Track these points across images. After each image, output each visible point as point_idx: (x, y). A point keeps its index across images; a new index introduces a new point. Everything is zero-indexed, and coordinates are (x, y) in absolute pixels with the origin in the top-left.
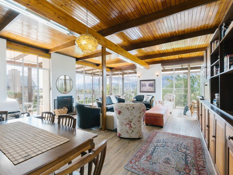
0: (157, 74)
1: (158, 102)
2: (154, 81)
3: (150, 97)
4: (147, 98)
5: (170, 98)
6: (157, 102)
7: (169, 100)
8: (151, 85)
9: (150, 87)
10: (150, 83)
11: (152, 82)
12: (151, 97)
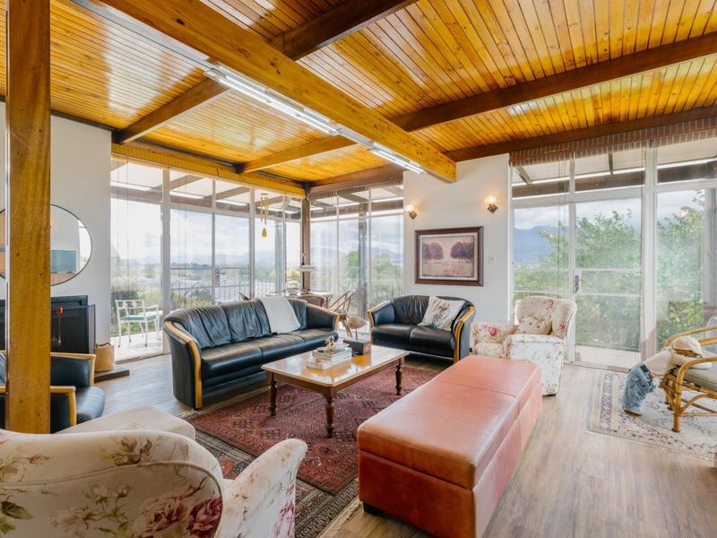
0: (491, 200)
1: (484, 333)
2: (475, 234)
3: (455, 307)
4: (438, 312)
5: (546, 318)
6: (482, 334)
7: (542, 325)
8: (461, 252)
9: (457, 260)
10: (459, 245)
11: (465, 239)
12: (460, 304)
